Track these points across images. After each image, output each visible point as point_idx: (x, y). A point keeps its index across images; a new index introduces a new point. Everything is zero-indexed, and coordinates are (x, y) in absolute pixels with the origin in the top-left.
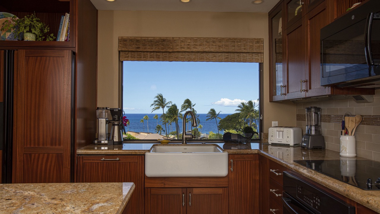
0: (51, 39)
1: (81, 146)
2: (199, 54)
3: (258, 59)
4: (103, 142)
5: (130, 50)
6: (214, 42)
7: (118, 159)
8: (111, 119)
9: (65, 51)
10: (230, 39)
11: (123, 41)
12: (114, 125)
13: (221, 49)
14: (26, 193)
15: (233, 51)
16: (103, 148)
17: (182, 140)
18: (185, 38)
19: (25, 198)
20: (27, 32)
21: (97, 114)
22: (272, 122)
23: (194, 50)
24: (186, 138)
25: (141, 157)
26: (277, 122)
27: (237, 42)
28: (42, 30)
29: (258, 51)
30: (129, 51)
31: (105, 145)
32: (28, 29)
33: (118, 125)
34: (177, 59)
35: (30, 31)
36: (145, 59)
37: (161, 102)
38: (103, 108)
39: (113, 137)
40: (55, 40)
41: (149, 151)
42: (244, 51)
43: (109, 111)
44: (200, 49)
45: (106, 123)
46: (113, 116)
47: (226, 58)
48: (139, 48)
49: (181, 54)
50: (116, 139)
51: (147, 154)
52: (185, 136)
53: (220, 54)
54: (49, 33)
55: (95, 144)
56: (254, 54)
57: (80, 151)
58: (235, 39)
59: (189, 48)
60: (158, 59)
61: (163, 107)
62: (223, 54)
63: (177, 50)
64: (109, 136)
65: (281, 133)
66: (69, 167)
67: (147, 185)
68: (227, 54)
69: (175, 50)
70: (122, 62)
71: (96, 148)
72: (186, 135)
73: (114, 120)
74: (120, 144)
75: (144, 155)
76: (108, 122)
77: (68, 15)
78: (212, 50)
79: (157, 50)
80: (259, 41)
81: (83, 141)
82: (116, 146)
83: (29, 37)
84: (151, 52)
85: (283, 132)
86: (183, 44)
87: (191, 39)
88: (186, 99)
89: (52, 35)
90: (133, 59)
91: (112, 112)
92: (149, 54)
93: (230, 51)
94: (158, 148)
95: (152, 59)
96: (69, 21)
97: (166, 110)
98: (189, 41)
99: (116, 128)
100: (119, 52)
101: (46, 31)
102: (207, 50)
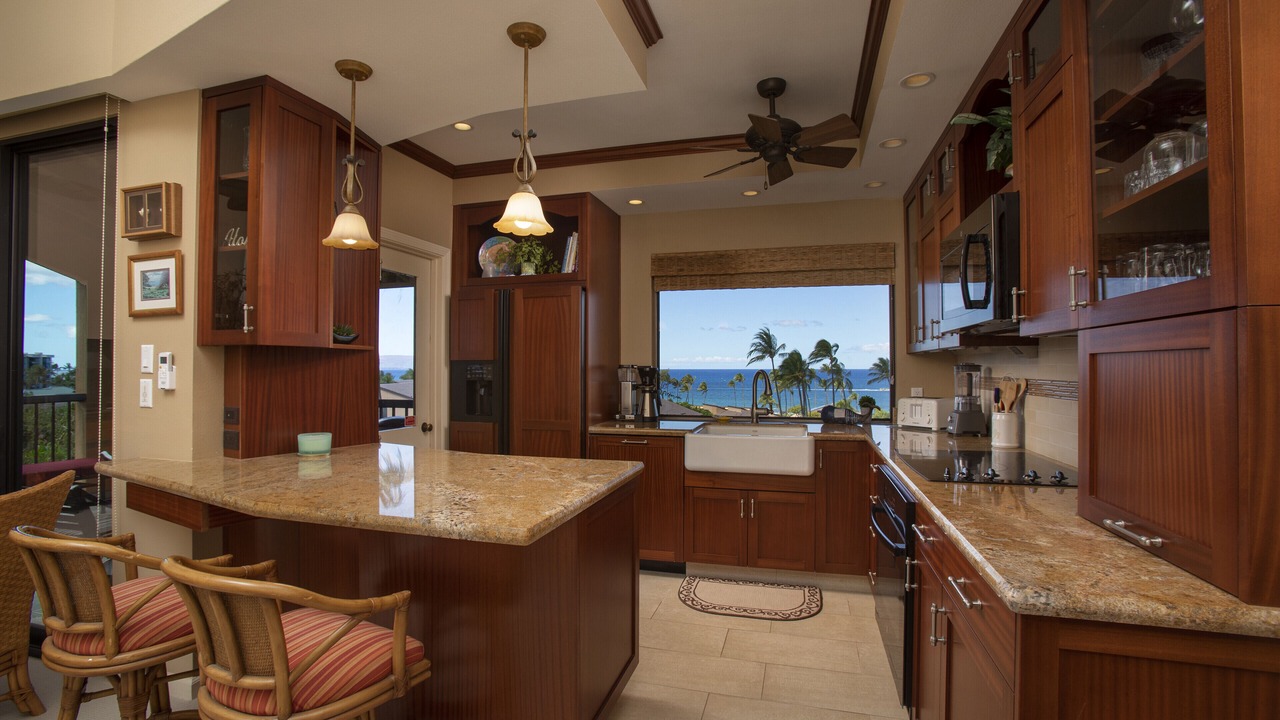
0: (554, 268)
1: (595, 422)
2: (780, 275)
3: (887, 279)
4: (627, 417)
5: (669, 274)
6: (804, 254)
7: (645, 442)
8: (640, 383)
9: (573, 287)
10: (832, 247)
11: (659, 261)
12: (644, 392)
13: (818, 265)
14: (527, 464)
15: (839, 267)
16: (627, 426)
17: (752, 417)
18: (757, 250)
19: (526, 467)
20: (525, 261)
21: (620, 375)
22: (912, 389)
23: (772, 269)
24: (757, 414)
25: (679, 439)
26: (920, 389)
27: (846, 252)
28: (543, 256)
29: (885, 266)
30: (666, 276)
31: (630, 421)
32: (526, 258)
33: (649, 392)
34: (743, 285)
35: (529, 260)
36: (693, 287)
37: (766, 345)
38: (628, 368)
39: (643, 410)
40: (560, 270)
41: (691, 431)
42: (858, 266)
43: (637, 371)
44: (781, 267)
45: (633, 389)
46: (642, 378)
47: (828, 279)
48: (681, 270)
49: (749, 276)
50: (647, 414)
51: (688, 436)
52: (755, 411)
53: (816, 273)
54: (552, 261)
55: (615, 420)
56: (877, 271)
57: (592, 429)
58: (843, 246)
59: (763, 266)
60: (713, 285)
61: (772, 356)
62: (823, 273)
63: (743, 271)
64: (638, 407)
65: (918, 408)
66: (579, 450)
67: (688, 483)
68: (829, 273)
69: (740, 271)
70: (658, 293)
71: (617, 426)
72: (757, 408)
73: (644, 383)
74: (654, 421)
75: (684, 437)
76: (635, 387)
77: (575, 235)
78: (802, 268)
79: (710, 272)
80: (887, 248)
81: (599, 415)
82: (647, 424)
83: (529, 270)
84: (701, 276)
85: (921, 405)
86: (752, 260)
87: (766, 250)
88: (819, 339)
89: (556, 263)
90: (673, 287)
91: (642, 371)
92: (698, 278)
93: (834, 267)
94: (711, 428)
95: (703, 286)
96: (578, 244)
97: (778, 361)
98: (763, 255)
99: (647, 395)
100: (653, 278)
101: (548, 258)
102: (792, 268)
